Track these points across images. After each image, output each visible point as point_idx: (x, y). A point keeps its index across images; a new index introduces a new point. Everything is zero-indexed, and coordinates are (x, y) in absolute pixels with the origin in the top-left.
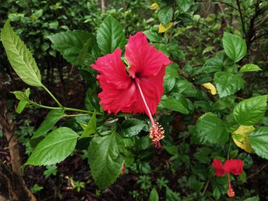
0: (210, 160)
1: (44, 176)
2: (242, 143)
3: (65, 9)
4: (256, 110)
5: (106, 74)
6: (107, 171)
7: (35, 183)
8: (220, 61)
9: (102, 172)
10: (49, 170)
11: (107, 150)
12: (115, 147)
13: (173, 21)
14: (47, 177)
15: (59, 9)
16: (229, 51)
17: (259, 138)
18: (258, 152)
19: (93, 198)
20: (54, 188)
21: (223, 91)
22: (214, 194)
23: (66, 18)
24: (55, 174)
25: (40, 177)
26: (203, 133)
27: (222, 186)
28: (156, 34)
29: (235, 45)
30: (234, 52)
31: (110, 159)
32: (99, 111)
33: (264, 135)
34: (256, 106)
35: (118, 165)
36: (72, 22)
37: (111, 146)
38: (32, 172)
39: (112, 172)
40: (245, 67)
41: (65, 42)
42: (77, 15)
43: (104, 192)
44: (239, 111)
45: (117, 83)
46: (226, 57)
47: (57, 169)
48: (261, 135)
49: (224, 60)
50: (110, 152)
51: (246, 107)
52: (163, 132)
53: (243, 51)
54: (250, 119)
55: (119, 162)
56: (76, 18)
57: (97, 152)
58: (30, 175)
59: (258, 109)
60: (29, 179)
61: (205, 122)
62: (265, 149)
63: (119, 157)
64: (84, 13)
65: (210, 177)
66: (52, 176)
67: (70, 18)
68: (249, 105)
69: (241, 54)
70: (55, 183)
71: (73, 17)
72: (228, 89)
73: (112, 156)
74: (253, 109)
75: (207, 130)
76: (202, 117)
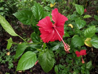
0: (72, 52)
1: (9, 69)
2: (89, 44)
3: (5, 2)
4: (92, 31)
5: (44, 27)
6: (48, 66)
7: (5, 72)
8: (75, 15)
9: (46, 66)
10: (10, 66)
11: (46, 57)
12: (49, 55)
13: (55, 2)
14: (10, 69)
15: (3, 2)
16: (78, 11)
17: (94, 41)
18: (95, 46)
19: (30, 73)
20: (14, 73)
21: (79, 27)
22: (76, 63)
23: (6, 5)
24: (13, 67)
25: (7, 70)
26: (75, 43)
27: (78, 59)
28: (49, 8)
29: (80, 9)
30: (80, 11)
31: (48, 60)
32: (40, 42)
33: (95, 40)
34: (92, 30)
35: (52, 62)
36: (9, 7)
37: (48, 55)
38: (3, 68)
39: (50, 65)
40: (85, 16)
41: (20, 15)
42: (10, 3)
43: (33, 70)
44: (86, 33)
45: (48, 30)
46: (77, 13)
47: (13, 65)
48: (94, 40)
49: (76, 15)
50: (48, 58)
51: (88, 31)
52: (69, 47)
53: (83, 11)
54: (91, 35)
55: (53, 61)
56: (10, 5)
57: (43, 58)
58: (3, 69)
59: (93, 31)
60: (3, 71)
61: (75, 39)
62: (97, 45)
63: (52, 59)
64: (13, 3)
65: (73, 57)
66: (12, 68)
67: (8, 5)
68: (90, 30)
69: (83, 12)
70: (14, 71)
71: (9, 5)
72: (81, 25)
73: (49, 59)
74: (91, 32)
75: (77, 42)
76: (73, 37)
